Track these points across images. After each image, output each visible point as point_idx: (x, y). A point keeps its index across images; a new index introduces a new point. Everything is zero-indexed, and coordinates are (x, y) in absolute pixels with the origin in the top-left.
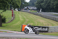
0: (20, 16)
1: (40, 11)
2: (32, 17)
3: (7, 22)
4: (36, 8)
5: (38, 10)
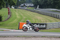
0: (17, 14)
1: (37, 8)
2: (30, 14)
3: (3, 20)
4: (33, 5)
5: (35, 6)
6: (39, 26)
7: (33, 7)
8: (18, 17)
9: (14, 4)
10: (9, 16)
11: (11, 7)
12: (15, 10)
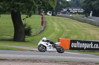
0: (55, 25)
1: (89, 15)
2: (76, 25)
3: (33, 34)
4: (82, 11)
5: (86, 13)
6: (92, 46)
7: (82, 13)
8: (57, 30)
9: (51, 9)
10: (43, 28)
11: (46, 14)
12: (53, 19)
